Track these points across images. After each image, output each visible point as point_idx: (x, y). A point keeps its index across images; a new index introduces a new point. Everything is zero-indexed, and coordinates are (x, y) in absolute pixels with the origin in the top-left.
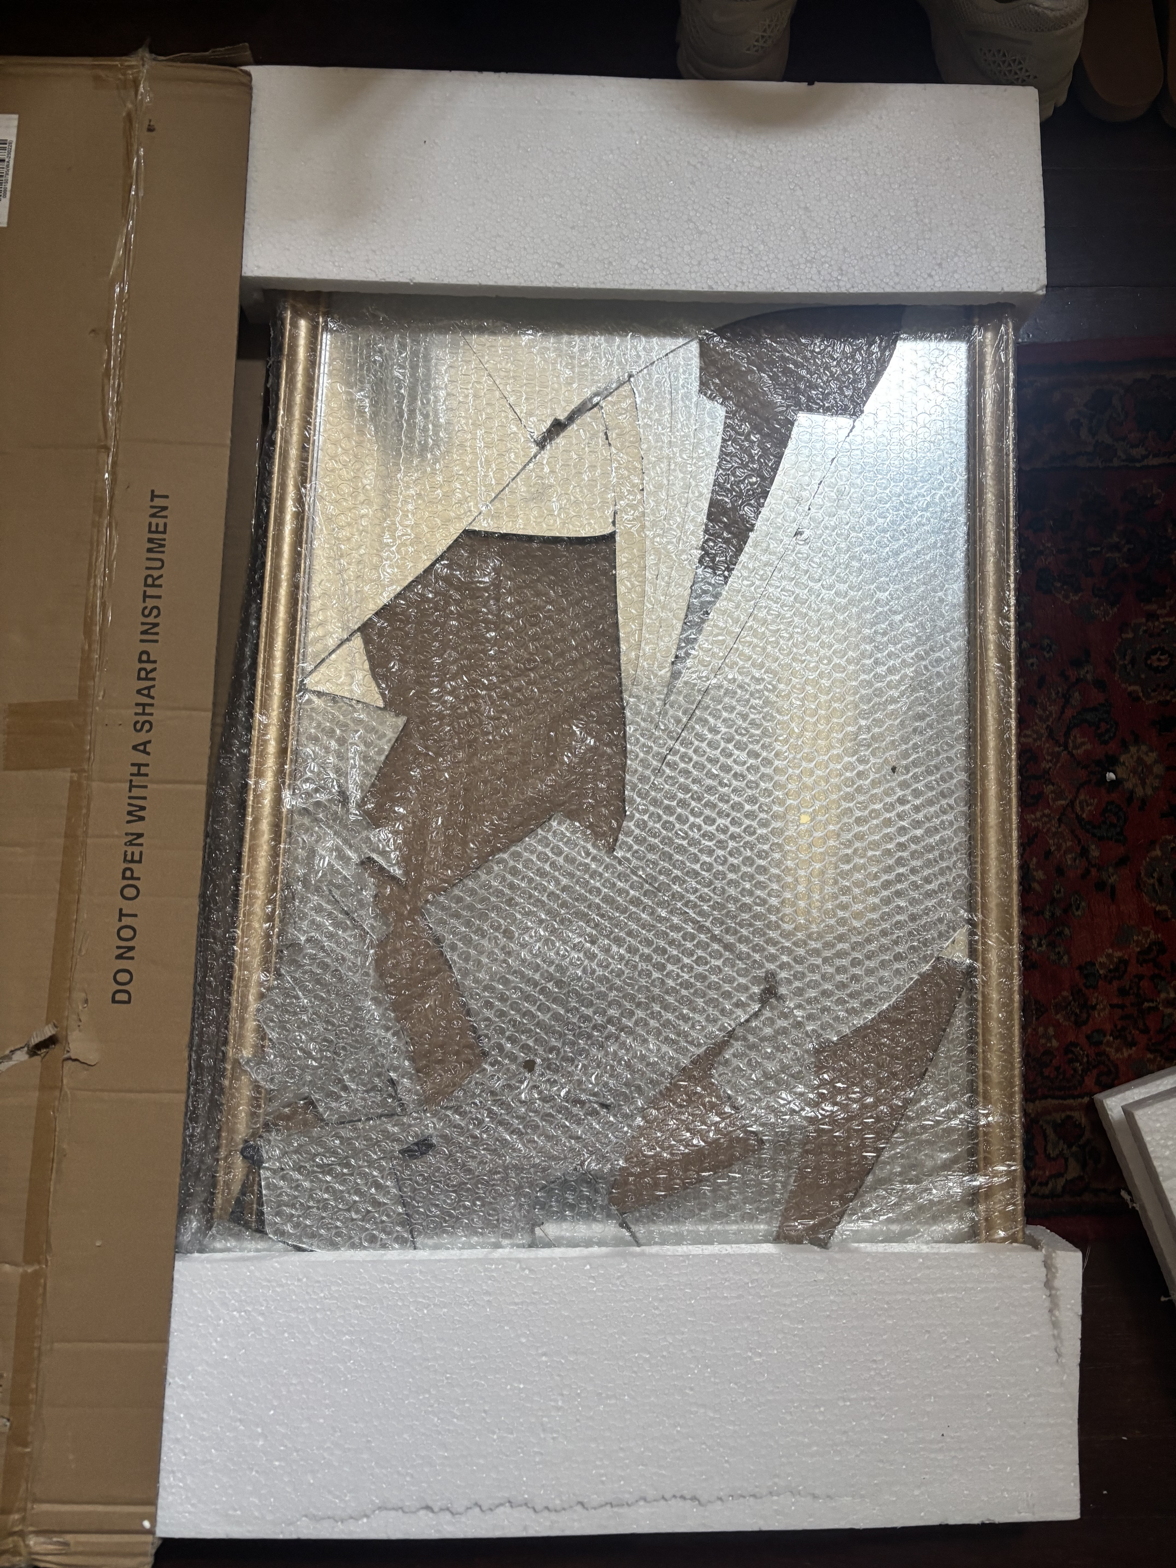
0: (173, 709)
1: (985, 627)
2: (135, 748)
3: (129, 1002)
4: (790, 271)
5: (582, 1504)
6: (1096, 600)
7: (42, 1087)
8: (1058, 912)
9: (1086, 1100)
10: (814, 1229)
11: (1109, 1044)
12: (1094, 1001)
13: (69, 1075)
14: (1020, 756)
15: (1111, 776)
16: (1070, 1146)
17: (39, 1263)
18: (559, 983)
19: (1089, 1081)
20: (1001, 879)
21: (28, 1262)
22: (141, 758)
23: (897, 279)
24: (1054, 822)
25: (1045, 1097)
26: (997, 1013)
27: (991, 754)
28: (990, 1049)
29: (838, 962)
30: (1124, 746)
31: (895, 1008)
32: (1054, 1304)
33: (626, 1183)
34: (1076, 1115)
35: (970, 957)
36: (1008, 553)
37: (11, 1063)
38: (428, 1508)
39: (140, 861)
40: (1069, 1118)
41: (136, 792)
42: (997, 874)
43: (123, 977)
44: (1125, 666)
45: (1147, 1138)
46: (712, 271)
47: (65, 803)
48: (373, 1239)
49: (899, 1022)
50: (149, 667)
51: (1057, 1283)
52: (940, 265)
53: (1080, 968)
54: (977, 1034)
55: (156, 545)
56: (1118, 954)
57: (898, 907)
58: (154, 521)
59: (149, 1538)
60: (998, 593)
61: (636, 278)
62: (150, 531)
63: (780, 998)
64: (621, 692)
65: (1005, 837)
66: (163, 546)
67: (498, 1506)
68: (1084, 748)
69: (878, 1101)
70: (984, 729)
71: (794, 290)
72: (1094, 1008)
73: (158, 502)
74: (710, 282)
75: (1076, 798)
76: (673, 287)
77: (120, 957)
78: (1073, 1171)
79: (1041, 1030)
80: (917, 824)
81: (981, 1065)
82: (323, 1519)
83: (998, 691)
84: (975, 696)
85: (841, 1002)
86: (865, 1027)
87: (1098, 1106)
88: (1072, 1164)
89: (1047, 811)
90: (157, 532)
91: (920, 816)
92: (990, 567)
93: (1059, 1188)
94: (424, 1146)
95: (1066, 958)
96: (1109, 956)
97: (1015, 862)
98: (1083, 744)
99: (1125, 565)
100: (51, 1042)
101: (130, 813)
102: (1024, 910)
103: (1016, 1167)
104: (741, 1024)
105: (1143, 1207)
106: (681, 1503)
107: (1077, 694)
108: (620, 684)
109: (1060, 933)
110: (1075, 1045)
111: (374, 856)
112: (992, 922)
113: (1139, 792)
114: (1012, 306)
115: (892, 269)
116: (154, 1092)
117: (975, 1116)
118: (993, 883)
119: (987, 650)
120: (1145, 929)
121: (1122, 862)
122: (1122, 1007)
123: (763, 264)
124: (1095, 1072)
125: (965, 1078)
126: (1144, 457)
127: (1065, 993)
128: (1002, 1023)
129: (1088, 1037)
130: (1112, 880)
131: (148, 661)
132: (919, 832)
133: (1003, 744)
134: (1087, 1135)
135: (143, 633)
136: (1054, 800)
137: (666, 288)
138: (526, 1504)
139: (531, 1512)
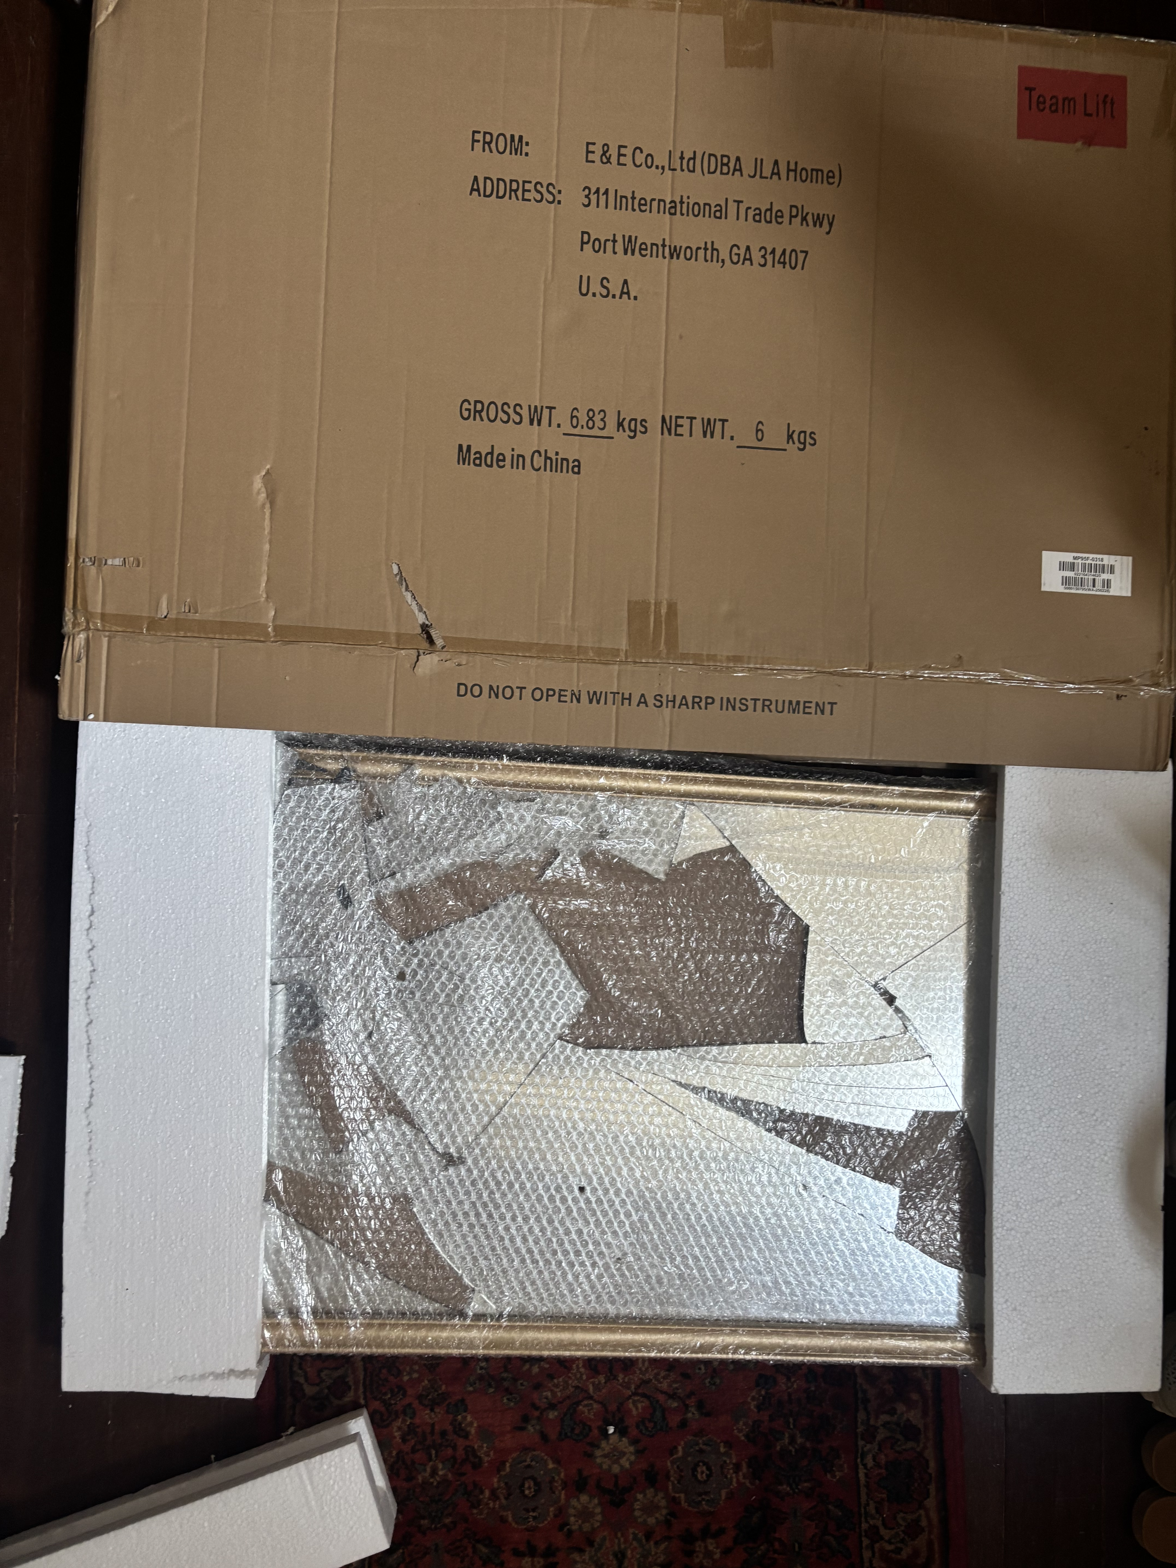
0: (671, 723)
1: (728, 1335)
2: (643, 695)
3: (459, 695)
4: (1011, 1189)
5: (91, 1022)
6: (750, 1423)
7: (399, 636)
8: (506, 1384)
9: (362, 1402)
10: (276, 1193)
11: (404, 1421)
12: (437, 1410)
13: (406, 655)
14: (626, 1358)
15: (611, 1430)
16: (329, 1388)
17: (275, 636)
18: (461, 998)
19: (376, 1405)
20: (533, 1341)
21: (275, 628)
22: (635, 701)
23: (1004, 1274)
24: (576, 1383)
25: (365, 1369)
26: (431, 1335)
27: (629, 1337)
28: (404, 1330)
29: (472, 1214)
30: (634, 1442)
31: (437, 1255)
32: (218, 1376)
33: (315, 1053)
34: (352, 1393)
35: (474, 1315)
36: (787, 1355)
37: (416, 612)
38: (92, 913)
39: (560, 701)
40: (350, 1388)
41: (610, 697)
42: (537, 1339)
43: (476, 690)
44: (698, 1444)
45: (336, 1452)
46: (1010, 1128)
47: (603, 645)
48: (281, 866)
49: (427, 1258)
50: (703, 704)
51: (232, 1378)
52: (1015, 1309)
53: (463, 1401)
54: (416, 1319)
55: (794, 707)
56: (473, 1431)
57: (513, 1261)
58: (813, 705)
59: (81, 716)
60: (755, 1345)
61: (1004, 1068)
62: (805, 702)
63: (446, 1168)
64: (682, 1046)
65: (565, 1346)
66: (794, 712)
67: (92, 962)
68: (634, 1410)
69: (368, 1242)
70: (649, 1331)
71: (995, 1192)
72: (432, 1410)
73: (828, 708)
74: (1000, 1125)
75: (596, 1401)
76: (997, 1096)
77: (491, 688)
78: (309, 1390)
79: (416, 1367)
80: (576, 1277)
81: (393, 1322)
82: (88, 837)
83: (678, 1344)
84: (674, 1324)
85: (442, 1214)
86: (424, 1233)
87: (358, 1411)
88: (316, 1389)
89: (584, 1377)
90: (805, 707)
91: (581, 1278)
92: (775, 1340)
93: (296, 1379)
94: (347, 902)
95: (471, 1389)
96: (471, 1423)
97: (546, 1353)
98: (637, 1408)
99: (778, 1448)
100: (431, 640)
101: (595, 693)
102: (508, 1359)
103: (316, 1349)
104: (426, 1137)
105: (282, 1444)
106: (88, 1094)
107: (675, 1404)
108: (688, 1046)
109: (490, 1386)
110: (405, 1395)
111: (560, 857)
112: (501, 1334)
113: (598, 1453)
114: (984, 1364)
115: (1012, 1270)
116: (394, 714)
117: (355, 1317)
118: (530, 1335)
119: (710, 1335)
120: (492, 1453)
121: (544, 1437)
122: (432, 1433)
123: (1015, 1167)
124: (383, 1409)
125: (383, 1308)
126: (865, 1466)
127: (444, 1387)
128: (424, 1340)
129: (410, 1405)
130: (530, 1428)
131: (707, 703)
132: (570, 1277)
133: (638, 1346)
134: (336, 1402)
135: (728, 699)
136: (593, 1383)
137: (996, 1090)
138: (92, 982)
139: (87, 985)
